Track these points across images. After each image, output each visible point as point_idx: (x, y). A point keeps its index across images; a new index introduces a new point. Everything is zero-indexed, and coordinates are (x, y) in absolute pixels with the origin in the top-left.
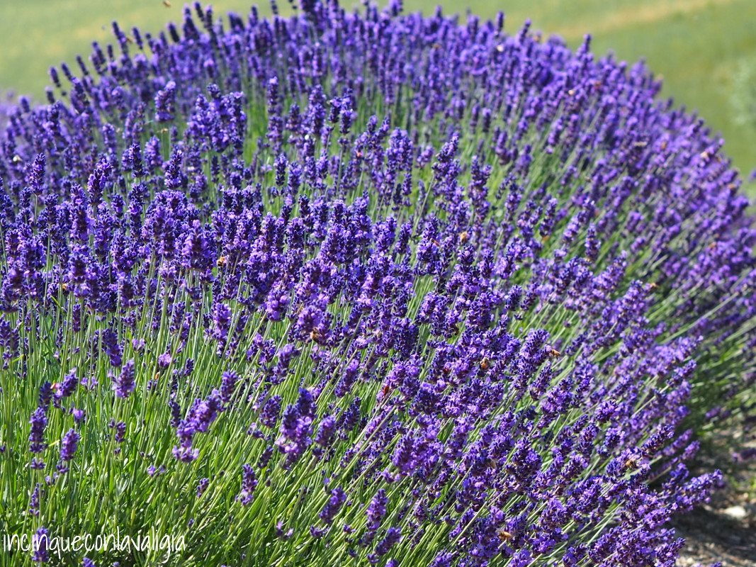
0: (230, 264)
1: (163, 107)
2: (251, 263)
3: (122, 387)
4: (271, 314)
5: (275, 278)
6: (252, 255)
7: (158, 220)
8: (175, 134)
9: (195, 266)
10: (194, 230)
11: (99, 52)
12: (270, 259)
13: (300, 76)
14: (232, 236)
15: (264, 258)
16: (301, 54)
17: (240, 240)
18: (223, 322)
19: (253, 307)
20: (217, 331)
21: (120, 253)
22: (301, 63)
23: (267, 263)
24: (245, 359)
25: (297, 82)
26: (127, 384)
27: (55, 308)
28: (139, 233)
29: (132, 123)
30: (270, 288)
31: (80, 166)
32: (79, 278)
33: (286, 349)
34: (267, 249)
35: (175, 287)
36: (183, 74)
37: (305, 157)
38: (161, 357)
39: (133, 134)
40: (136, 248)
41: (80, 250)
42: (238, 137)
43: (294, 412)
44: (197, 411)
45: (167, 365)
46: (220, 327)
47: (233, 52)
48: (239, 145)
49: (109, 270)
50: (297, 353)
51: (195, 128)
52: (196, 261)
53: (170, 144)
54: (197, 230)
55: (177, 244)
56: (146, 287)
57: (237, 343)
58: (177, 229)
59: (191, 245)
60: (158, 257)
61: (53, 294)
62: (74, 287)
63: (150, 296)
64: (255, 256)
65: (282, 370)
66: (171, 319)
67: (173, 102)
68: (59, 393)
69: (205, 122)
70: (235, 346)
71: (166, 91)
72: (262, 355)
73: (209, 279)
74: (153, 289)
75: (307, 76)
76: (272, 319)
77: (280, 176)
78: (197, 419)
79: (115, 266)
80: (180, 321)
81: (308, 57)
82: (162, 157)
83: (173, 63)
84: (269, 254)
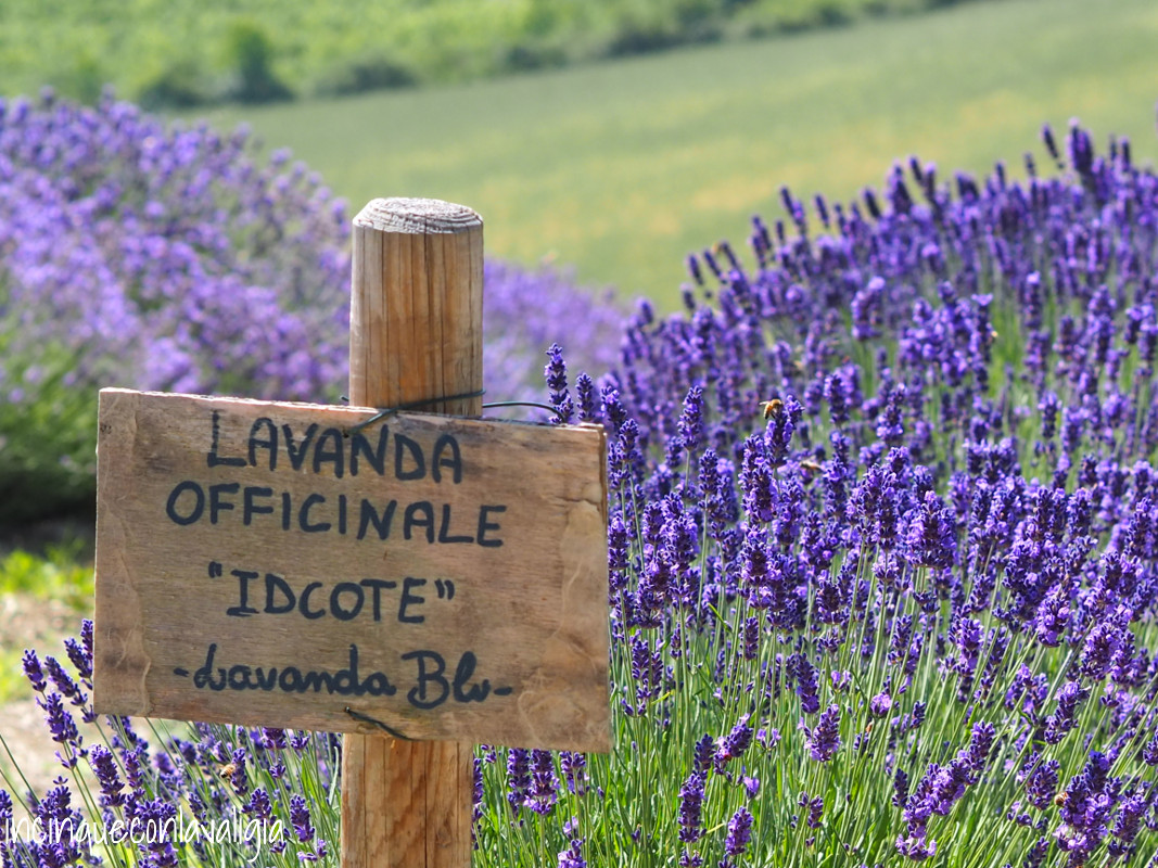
0: (979, 559)
1: (864, 317)
2: (1015, 558)
3: (820, 745)
4: (1043, 636)
5: (1050, 581)
6: (1015, 546)
7: (872, 490)
8: (883, 358)
9: (929, 561)
10: (927, 507)
11: (764, 233)
12: (1043, 552)
13: (1071, 272)
14: (983, 516)
15: (1035, 550)
16: (1070, 238)
17: (996, 522)
18: (971, 646)
19: (1017, 625)
20: (962, 661)
21: (812, 539)
22: (1070, 250)
23: (1038, 559)
24: (1003, 704)
25: (1067, 281)
26: (827, 740)
27: (714, 622)
28: (841, 509)
29: (816, 341)
30: (1043, 596)
31: (738, 406)
32: (757, 579)
33: (1069, 688)
34: (1039, 537)
35: (897, 593)
36: (889, 266)
37: (1081, 396)
38: (876, 700)
39: (819, 358)
40: (836, 533)
41: (758, 536)
42: (981, 364)
43: (1082, 787)
44: (935, 783)
45: (885, 712)
46: (967, 655)
47: (967, 231)
48: (983, 376)
49: (795, 565)
50: (1084, 695)
51: (912, 349)
52: (929, 553)
53: (875, 374)
54: (931, 507)
55: (900, 527)
56: (853, 592)
57: (992, 679)
58: (903, 503)
59: (922, 528)
60: (871, 546)
61: (711, 600)
62: (748, 591)
63: (860, 606)
64: (1021, 547)
65: (1063, 722)
66: (891, 641)
67: (879, 309)
68: (723, 752)
69: (933, 340)
70: (988, 684)
71: (869, 293)
72: (1028, 698)
73: (947, 582)
74: (863, 595)
75: (1080, 271)
76: (1045, 643)
77: (1049, 423)
78: (934, 795)
79: (804, 559)
80: (904, 645)
81: (1081, 242)
82: (863, 393)
83: (875, 249)
84: (1041, 544)
